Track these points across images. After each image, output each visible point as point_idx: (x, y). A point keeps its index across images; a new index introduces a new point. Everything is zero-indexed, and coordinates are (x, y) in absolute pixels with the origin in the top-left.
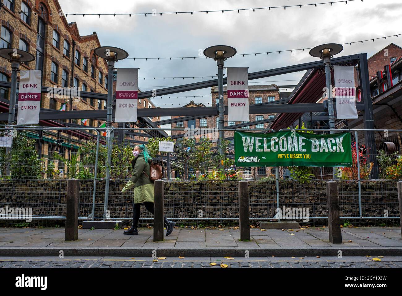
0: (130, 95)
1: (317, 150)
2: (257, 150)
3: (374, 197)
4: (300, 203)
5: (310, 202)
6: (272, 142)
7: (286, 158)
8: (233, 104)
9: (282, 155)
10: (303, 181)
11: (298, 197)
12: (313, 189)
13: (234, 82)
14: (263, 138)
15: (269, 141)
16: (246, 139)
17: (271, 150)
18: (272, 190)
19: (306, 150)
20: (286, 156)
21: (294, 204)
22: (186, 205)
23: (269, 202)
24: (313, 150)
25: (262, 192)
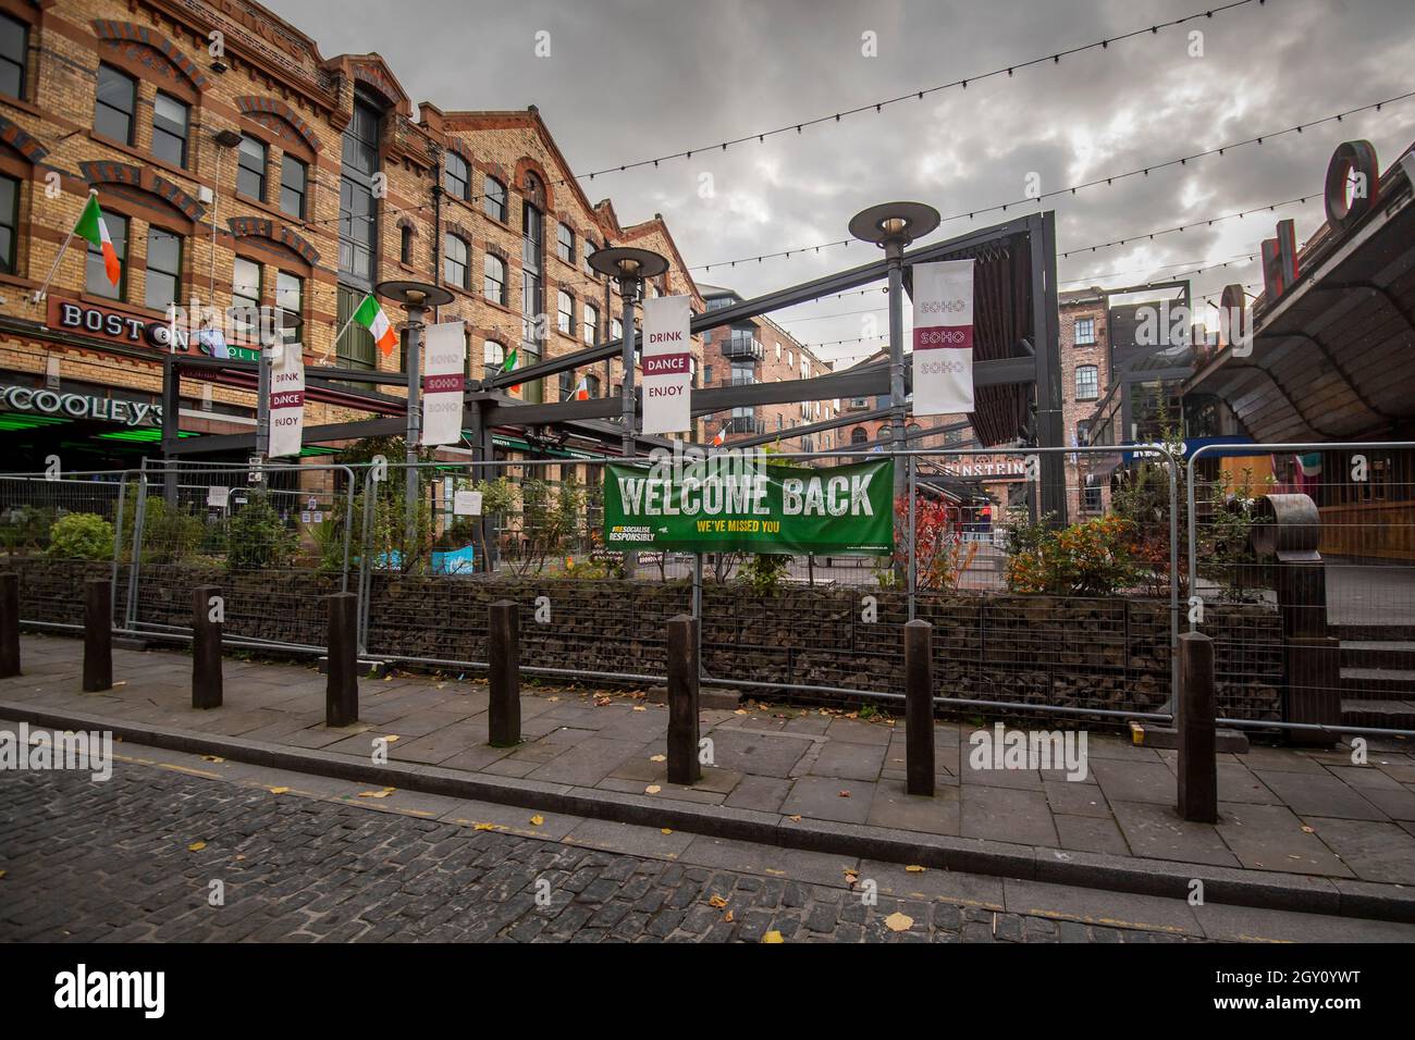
0: (449, 383)
1: (797, 510)
2: (651, 511)
3: (956, 642)
4: (755, 644)
5: (780, 645)
6: (685, 491)
7: (717, 530)
8: (654, 390)
9: (709, 524)
11: (748, 628)
12: (787, 610)
13: (659, 335)
16: (626, 483)
17: (681, 510)
19: (768, 512)
20: (719, 526)
21: (739, 646)
24: (787, 510)
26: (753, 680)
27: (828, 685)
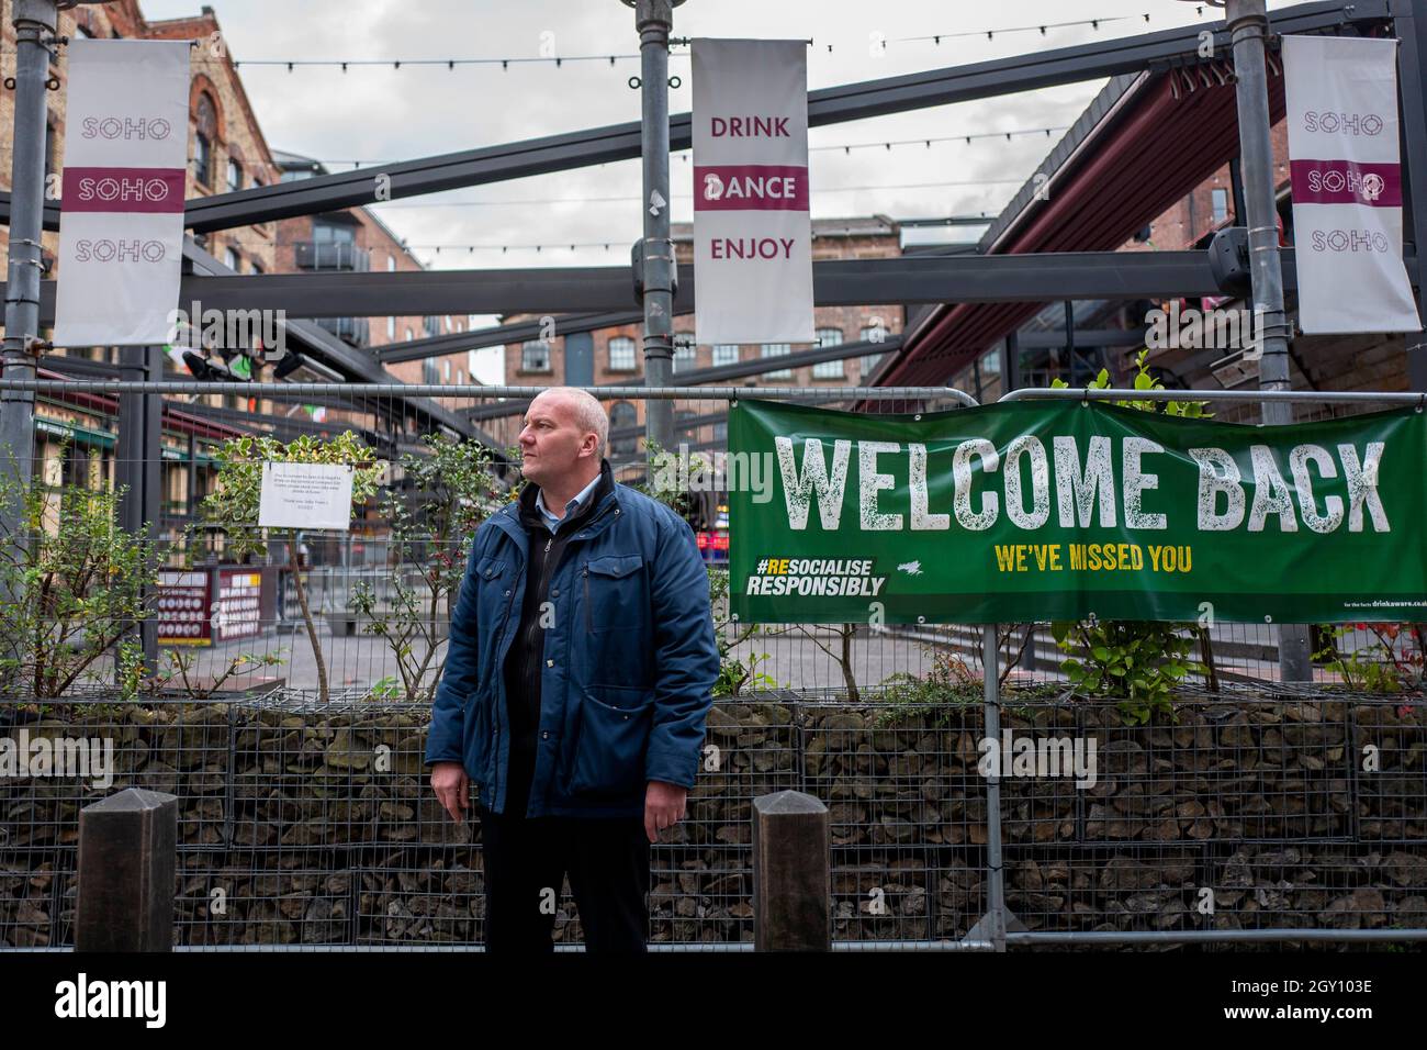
0: (142, 190)
1: (1233, 519)
2: (871, 520)
4: (1124, 839)
5: (1185, 835)
6: (962, 473)
7: (1042, 568)
8: (723, 245)
9: (1023, 552)
10: (1141, 709)
11: (1112, 801)
12: (1201, 753)
13: (732, 120)
14: (904, 442)
15: (939, 464)
16: (799, 451)
17: (953, 519)
18: (957, 762)
19: (1162, 523)
20: (1048, 555)
21: (1087, 846)
22: (422, 856)
23: (937, 838)
24: (1207, 520)
25: (894, 774)
26: (1119, 927)
27: (1299, 924)
